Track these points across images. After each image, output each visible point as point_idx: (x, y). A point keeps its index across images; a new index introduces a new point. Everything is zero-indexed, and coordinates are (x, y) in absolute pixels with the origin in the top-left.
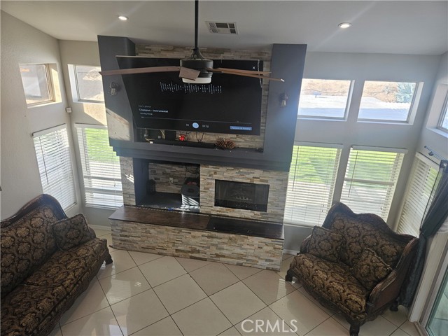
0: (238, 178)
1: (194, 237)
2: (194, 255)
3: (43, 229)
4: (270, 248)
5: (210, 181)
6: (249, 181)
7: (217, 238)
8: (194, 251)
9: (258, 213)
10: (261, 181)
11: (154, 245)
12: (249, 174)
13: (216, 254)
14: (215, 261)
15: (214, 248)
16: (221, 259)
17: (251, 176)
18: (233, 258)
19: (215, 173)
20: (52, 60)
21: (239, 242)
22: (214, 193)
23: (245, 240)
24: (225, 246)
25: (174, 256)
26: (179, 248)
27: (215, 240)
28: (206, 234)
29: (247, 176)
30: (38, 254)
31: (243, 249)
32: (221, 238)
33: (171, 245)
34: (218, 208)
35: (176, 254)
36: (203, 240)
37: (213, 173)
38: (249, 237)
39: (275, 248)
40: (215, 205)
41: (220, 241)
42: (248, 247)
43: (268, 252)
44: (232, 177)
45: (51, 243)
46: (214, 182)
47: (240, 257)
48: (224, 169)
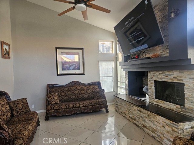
0: (165, 79)
1: (134, 110)
2: (135, 122)
3: (92, 90)
4: (169, 129)
5: (152, 82)
6: (170, 81)
7: (142, 112)
8: (135, 119)
9: (179, 106)
10: (178, 80)
11: (123, 111)
12: (170, 75)
13: (143, 124)
14: (143, 130)
15: (141, 119)
16: (145, 129)
17: (172, 77)
18: (150, 130)
19: (154, 76)
20: (113, 40)
21: (152, 119)
22: (154, 89)
23: (155, 118)
24: (146, 119)
25: (129, 120)
26: (130, 116)
27: (142, 114)
28: (139, 109)
29: (170, 77)
30: (86, 96)
31: (154, 124)
32: (144, 113)
33: (128, 113)
34: (156, 100)
35: (129, 119)
36: (137, 113)
37: (152, 76)
38: (157, 116)
39: (173, 130)
40: (156, 98)
41: (144, 115)
42: (157, 123)
43: (168, 132)
44: (162, 78)
45: (92, 96)
46: (153, 82)
47: (153, 131)
48: (157, 73)
